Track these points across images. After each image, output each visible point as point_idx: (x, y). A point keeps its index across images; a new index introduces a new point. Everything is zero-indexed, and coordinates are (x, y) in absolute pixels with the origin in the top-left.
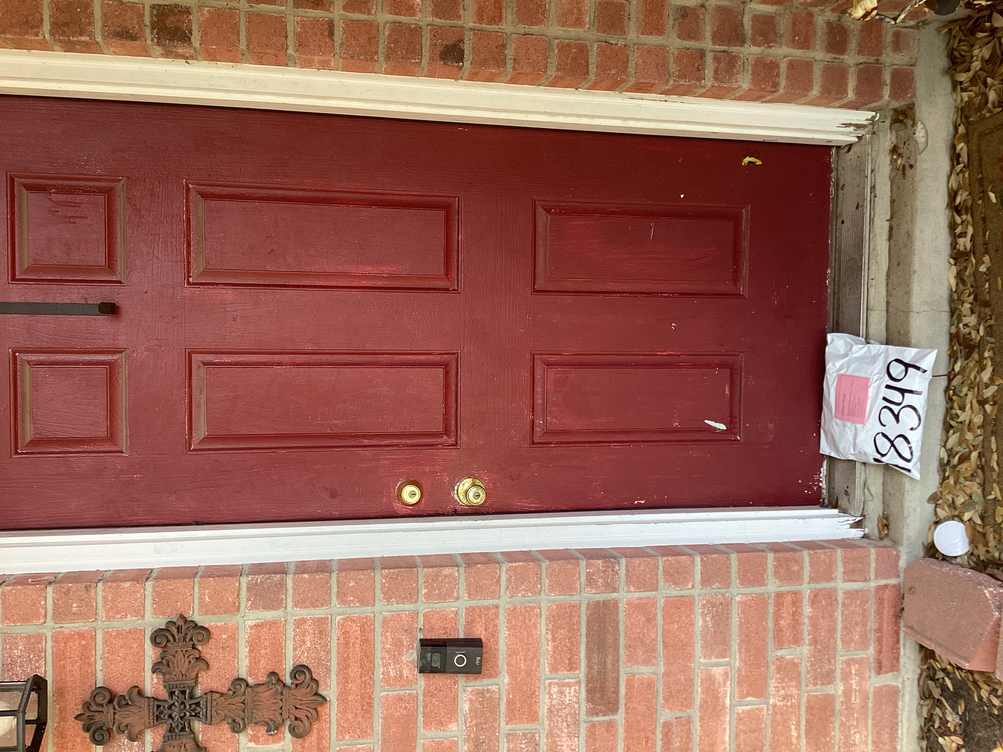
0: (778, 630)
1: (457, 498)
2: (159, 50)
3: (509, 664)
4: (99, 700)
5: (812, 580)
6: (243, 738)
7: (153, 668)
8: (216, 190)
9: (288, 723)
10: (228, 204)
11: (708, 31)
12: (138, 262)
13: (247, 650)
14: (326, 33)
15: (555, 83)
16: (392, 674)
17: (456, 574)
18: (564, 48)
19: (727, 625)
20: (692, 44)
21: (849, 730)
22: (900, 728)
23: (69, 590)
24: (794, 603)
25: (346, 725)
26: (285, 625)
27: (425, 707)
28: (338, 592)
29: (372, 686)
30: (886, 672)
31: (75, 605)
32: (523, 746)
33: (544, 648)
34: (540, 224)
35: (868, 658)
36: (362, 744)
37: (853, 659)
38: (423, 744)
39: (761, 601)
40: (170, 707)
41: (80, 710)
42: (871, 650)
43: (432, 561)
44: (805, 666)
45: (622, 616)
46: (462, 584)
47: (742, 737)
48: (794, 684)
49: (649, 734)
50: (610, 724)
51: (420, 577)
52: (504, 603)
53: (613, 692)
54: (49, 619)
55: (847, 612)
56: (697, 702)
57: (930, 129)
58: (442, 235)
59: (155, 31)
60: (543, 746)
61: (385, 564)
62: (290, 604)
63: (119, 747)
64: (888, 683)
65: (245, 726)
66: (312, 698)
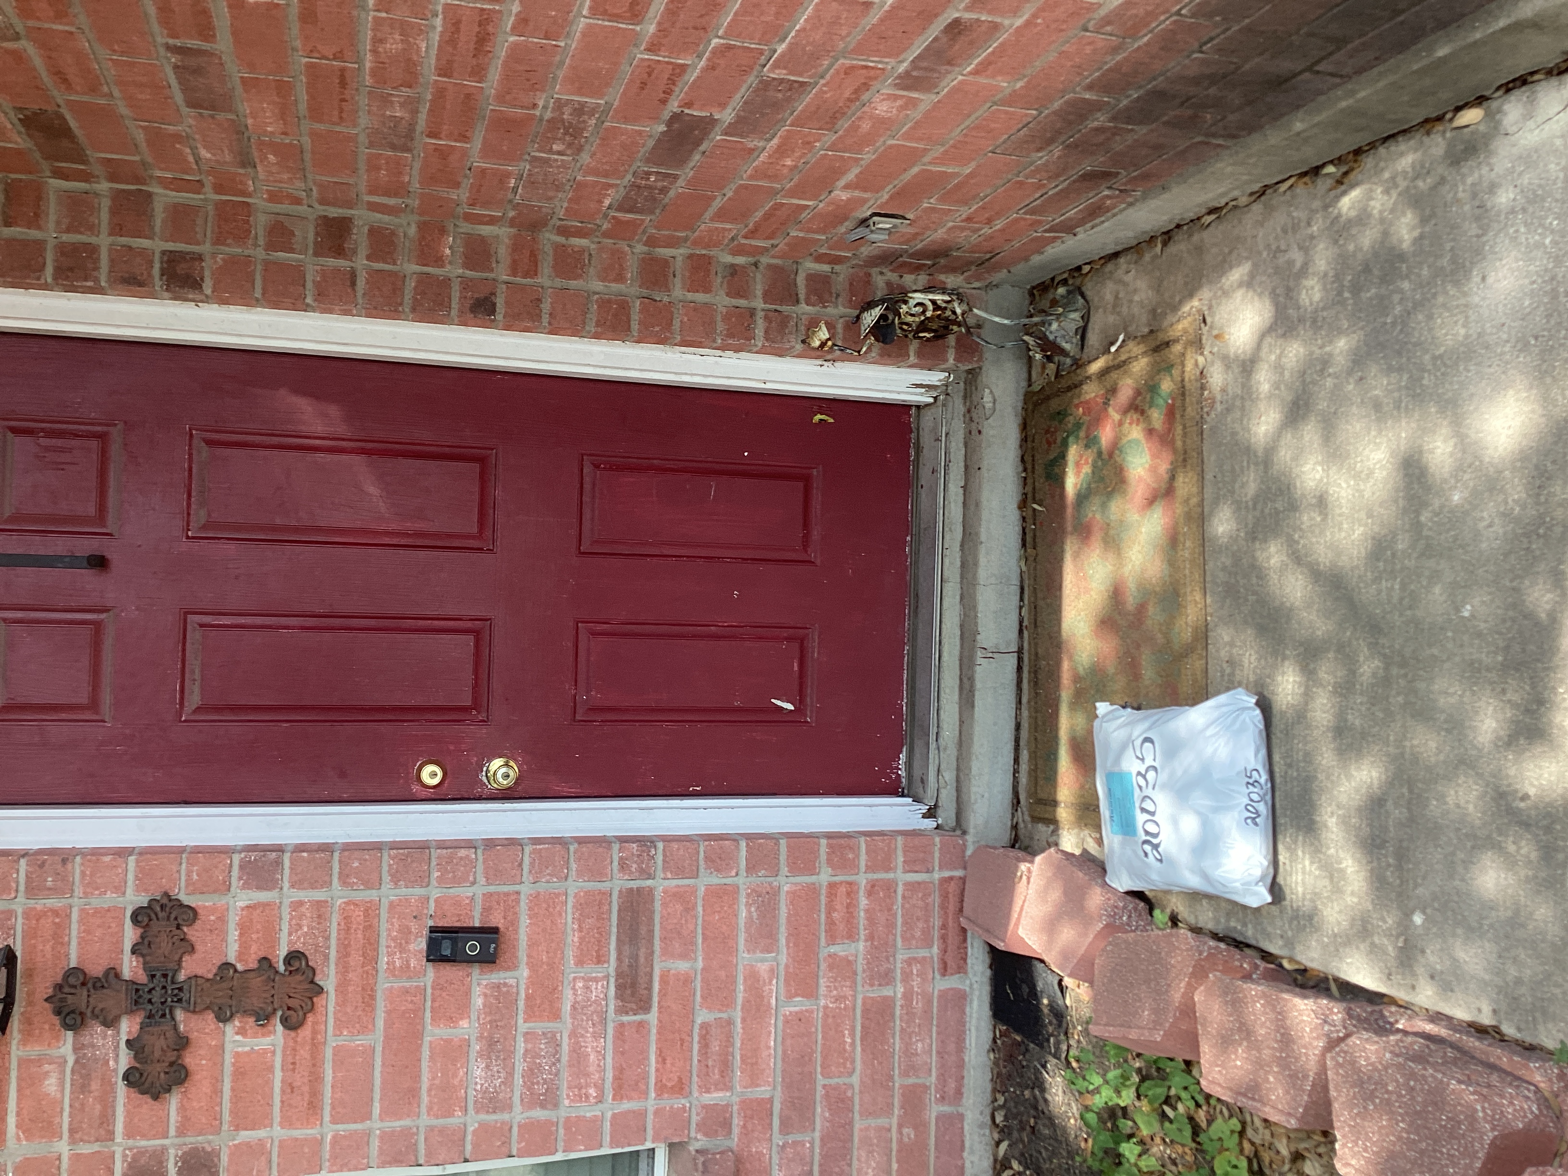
0: (831, 923)
1: (484, 779)
2: (166, 294)
3: (529, 956)
4: (72, 981)
5: (869, 869)
6: (229, 1029)
7: (132, 949)
8: (222, 437)
9: (279, 1013)
10: (234, 452)
11: (759, 290)
12: (132, 514)
13: (237, 933)
14: (348, 283)
15: (597, 336)
16: (398, 964)
17: (474, 856)
18: (604, 304)
19: (774, 917)
20: (742, 302)
21: (910, 1038)
22: (967, 1038)
23: (44, 862)
24: (848, 894)
25: (344, 1019)
26: (279, 908)
27: (433, 1001)
28: (340, 873)
29: (375, 976)
30: (952, 974)
31: (50, 879)
32: (542, 1046)
33: (569, 940)
34: (587, 480)
35: (932, 958)
36: (361, 1041)
37: (915, 959)
38: (431, 1042)
39: (812, 891)
40: (150, 991)
41: (50, 991)
42: (935, 950)
43: (448, 844)
44: (860, 965)
45: (658, 905)
46: (480, 867)
47: (789, 1042)
48: (848, 983)
49: (684, 1036)
50: (641, 1025)
51: (433, 859)
52: (526, 889)
53: (646, 989)
54: (21, 894)
55: (907, 906)
56: (740, 1001)
57: (996, 394)
58: (476, 489)
59: (165, 278)
60: (565, 1048)
61: (395, 846)
62: (286, 885)
63: (92, 1035)
64: (954, 986)
65: (232, 1016)
66: (307, 986)
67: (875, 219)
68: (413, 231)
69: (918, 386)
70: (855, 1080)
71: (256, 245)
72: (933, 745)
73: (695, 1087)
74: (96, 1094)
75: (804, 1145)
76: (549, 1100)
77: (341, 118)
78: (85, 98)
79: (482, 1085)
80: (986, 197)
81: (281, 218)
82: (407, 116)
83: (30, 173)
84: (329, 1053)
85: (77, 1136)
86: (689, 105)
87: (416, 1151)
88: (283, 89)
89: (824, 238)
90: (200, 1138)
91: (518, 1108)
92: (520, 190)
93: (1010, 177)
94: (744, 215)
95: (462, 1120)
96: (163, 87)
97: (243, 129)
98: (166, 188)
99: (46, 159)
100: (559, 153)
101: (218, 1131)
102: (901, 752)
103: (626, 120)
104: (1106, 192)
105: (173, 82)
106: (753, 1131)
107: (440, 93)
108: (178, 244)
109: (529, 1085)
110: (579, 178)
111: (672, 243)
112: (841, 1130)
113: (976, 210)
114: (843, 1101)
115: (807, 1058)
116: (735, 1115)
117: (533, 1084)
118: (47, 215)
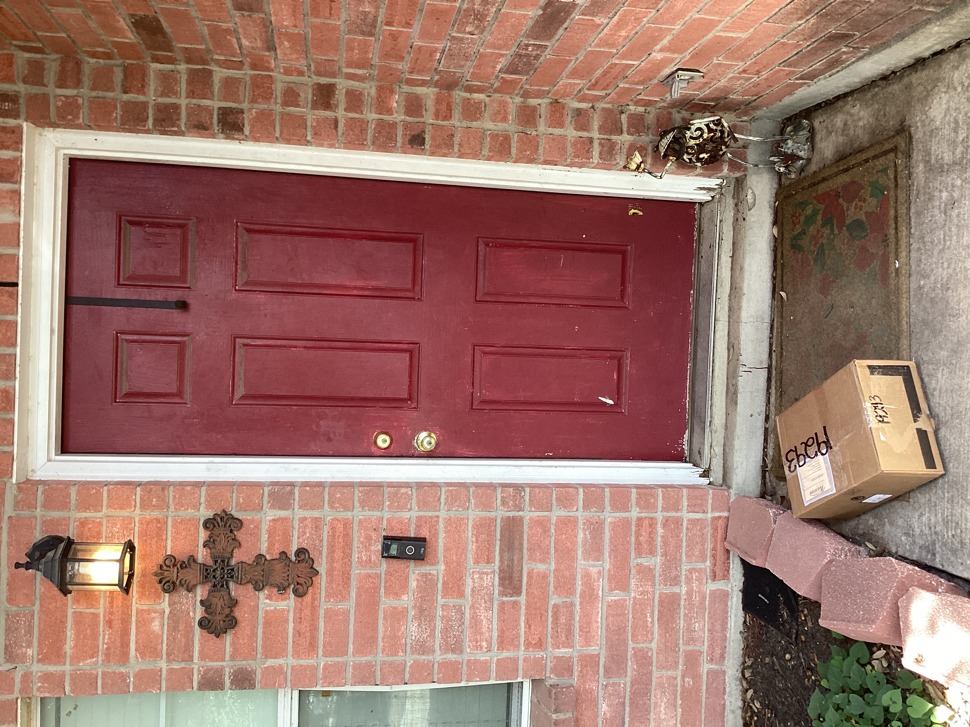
0: (638, 544)
1: (415, 444)
2: (221, 135)
3: (445, 557)
4: (167, 562)
5: (664, 509)
6: (262, 595)
7: (204, 542)
8: (256, 227)
9: (292, 586)
10: (263, 237)
11: (596, 125)
12: (202, 275)
13: (266, 536)
14: (333, 126)
15: (489, 159)
16: (364, 558)
17: (410, 493)
18: (494, 136)
19: (601, 538)
20: (585, 134)
21: (691, 620)
22: (729, 622)
23: (151, 489)
24: (650, 525)
25: (331, 591)
26: (292, 521)
27: (386, 582)
28: (329, 500)
29: (350, 566)
30: (719, 580)
31: (154, 500)
32: (453, 614)
33: (470, 548)
34: (481, 253)
35: (706, 569)
36: (341, 606)
37: (694, 569)
38: (384, 608)
39: (626, 522)
40: (214, 571)
41: (156, 569)
42: (708, 563)
43: (394, 484)
44: (658, 571)
45: (526, 528)
46: (414, 501)
47: (610, 619)
48: (650, 583)
49: (543, 612)
50: (515, 603)
51: (385, 494)
52: (443, 514)
53: (518, 581)
54: (138, 508)
55: (690, 534)
56: (578, 591)
57: (756, 193)
58: (411, 260)
59: (220, 125)
60: (467, 615)
61: (362, 484)
62: (296, 507)
63: (180, 596)
64: (721, 588)
65: (263, 586)
66: (309, 570)
67: (680, 72)
68: (373, 92)
69: (701, 189)
70: (654, 645)
71: (276, 103)
72: (707, 430)
73: (549, 645)
74: (183, 632)
75: (620, 685)
76: (457, 648)
77: (331, 14)
78: (172, 6)
79: (416, 637)
80: (758, 54)
81: (292, 85)
82: (373, 11)
83: (138, 59)
84: (322, 612)
85: (171, 658)
87: (374, 676)
89: (642, 88)
90: (244, 662)
91: (438, 652)
92: (442, 61)
93: (776, 39)
94: (590, 72)
95: (404, 658)
97: (268, 24)
98: (221, 67)
99: (147, 49)
100: (470, 33)
101: (254, 659)
102: (685, 433)
103: (515, 7)
104: (844, 49)
106: (587, 675)
108: (228, 103)
109: (445, 638)
110: (481, 50)
111: (540, 95)
112: (644, 677)
113: (750, 65)
114: (645, 658)
115: (622, 630)
116: (575, 663)
117: (447, 637)
118: (149, 85)
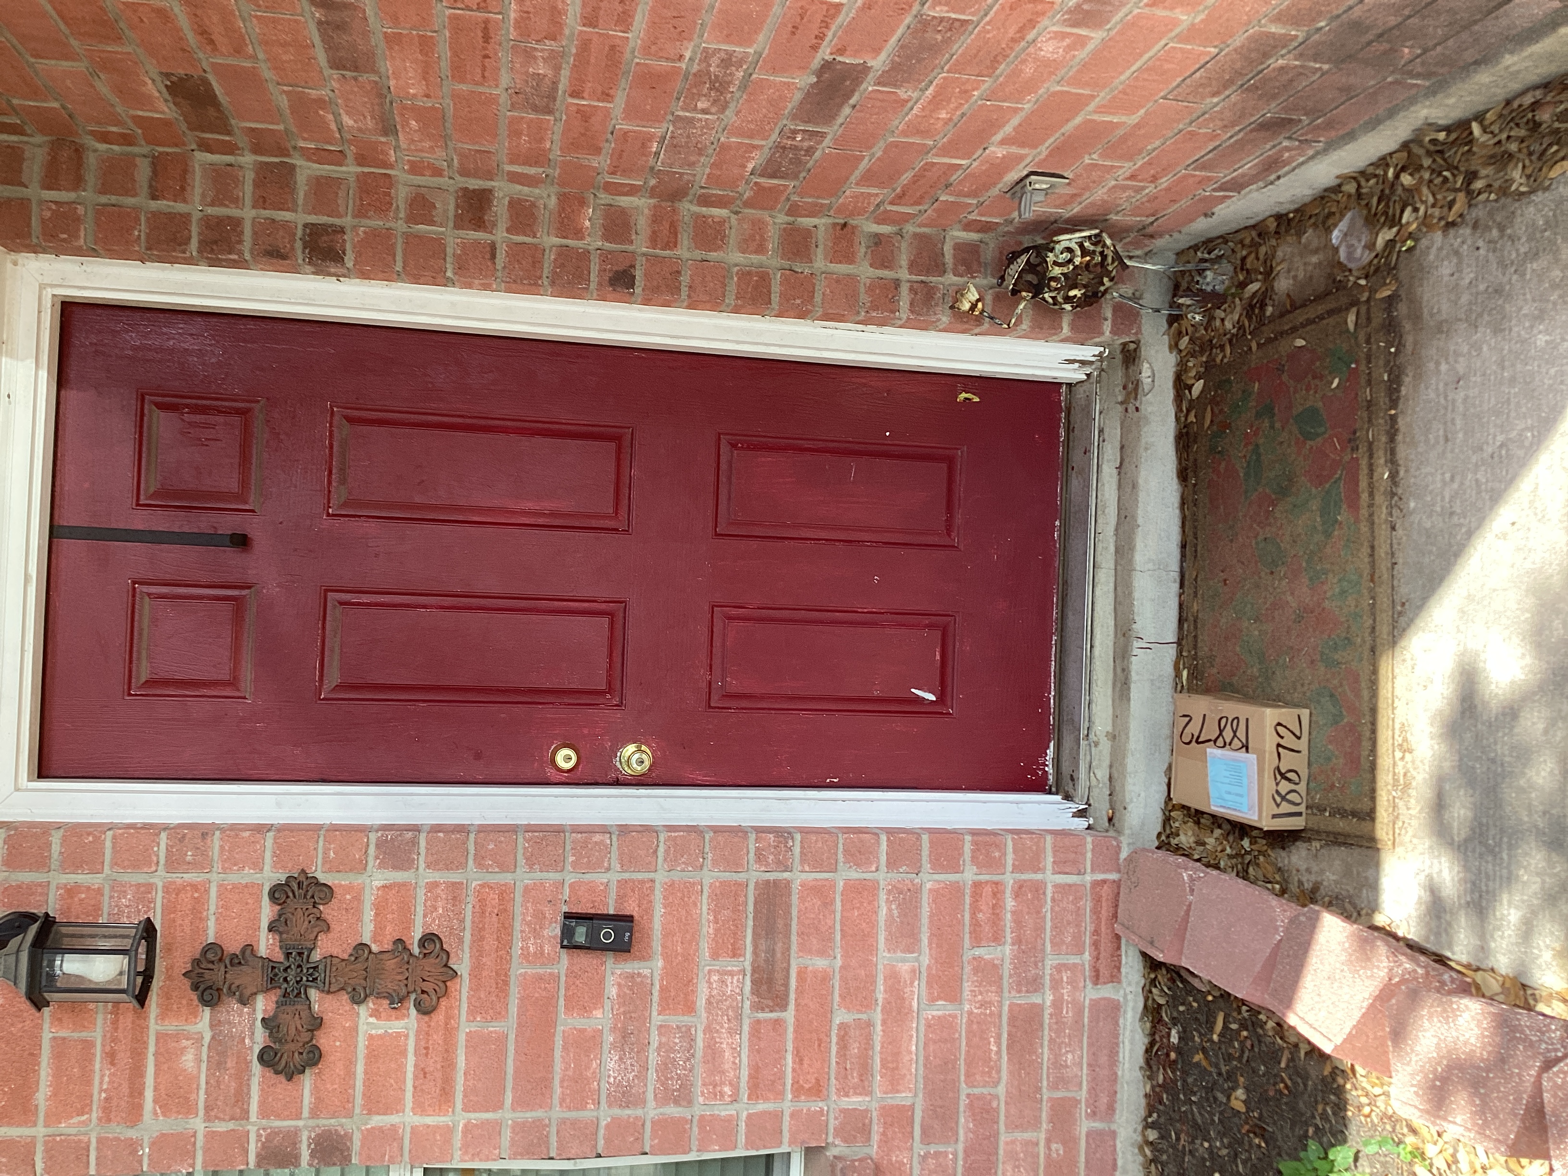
0: (976, 924)
1: (618, 764)
2: (308, 268)
3: (664, 947)
4: (209, 955)
5: (1016, 869)
6: (363, 1011)
7: (270, 924)
8: (364, 414)
9: (413, 997)
10: (374, 428)
11: (904, 260)
12: (274, 490)
13: (372, 913)
14: (488, 256)
15: (736, 310)
16: (532, 950)
17: (608, 841)
18: (745, 275)
19: (916, 915)
20: (887, 273)
21: (1060, 1049)
22: (1121, 1050)
23: (184, 836)
24: (995, 894)
25: (477, 1004)
26: (415, 888)
27: (567, 988)
28: (475, 855)
29: (509, 962)
30: (1105, 983)
31: (189, 853)
32: (677, 1041)
33: (704, 931)
34: (724, 459)
35: (1083, 965)
36: (495, 1027)
37: (1064, 965)
38: (564, 1031)
39: (956, 890)
40: (285, 970)
41: (189, 967)
42: (1087, 956)
43: (580, 830)
44: (1007, 969)
45: (795, 899)
46: (614, 854)
47: (931, 1047)
48: (994, 988)
49: (822, 1036)
50: (778, 1022)
51: (568, 842)
52: (661, 877)
53: (782, 985)
54: (161, 867)
55: (1057, 909)
56: (880, 1002)
57: (1155, 369)
58: (613, 469)
59: (307, 251)
60: (700, 1043)
61: (530, 828)
62: (422, 865)
63: (228, 1012)
64: (1107, 995)
65: (366, 996)
66: (442, 970)
67: (1033, 177)
68: (553, 202)
69: (1070, 361)
70: (1001, 1090)
71: (397, 218)
72: (1084, 741)
73: (833, 1090)
74: (232, 1071)
75: (947, 1156)
76: (684, 1096)
77: (484, 77)
78: (230, 61)
79: (615, 1078)
80: (1153, 150)
81: (422, 191)
82: (550, 73)
83: (177, 146)
84: (462, 1038)
85: (213, 1114)
86: (841, 51)
87: (547, 1144)
88: (426, 45)
89: (975, 202)
90: (333, 1121)
91: (651, 1103)
92: (662, 155)
93: (1181, 126)
94: (893, 178)
95: (595, 1114)
96: (307, 46)
97: (385, 91)
98: (309, 159)
99: (190, 130)
100: (705, 111)
101: (350, 1115)
102: (1048, 747)
103: (774, 71)
104: (1286, 143)
105: (317, 40)
106: (893, 1139)
107: (585, 45)
108: (320, 217)
109: (663, 1079)
110: (722, 139)
111: (814, 211)
112: (986, 1142)
113: (1142, 166)
114: (988, 1112)
115: (950, 1066)
116: (875, 1121)
117: (667, 1079)
118: (193, 188)
